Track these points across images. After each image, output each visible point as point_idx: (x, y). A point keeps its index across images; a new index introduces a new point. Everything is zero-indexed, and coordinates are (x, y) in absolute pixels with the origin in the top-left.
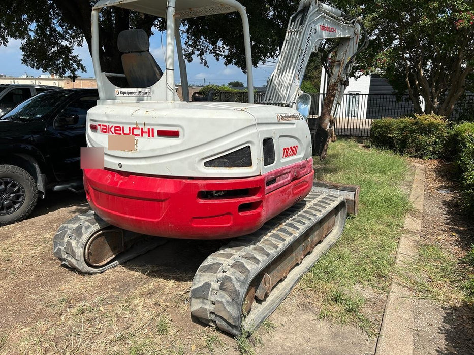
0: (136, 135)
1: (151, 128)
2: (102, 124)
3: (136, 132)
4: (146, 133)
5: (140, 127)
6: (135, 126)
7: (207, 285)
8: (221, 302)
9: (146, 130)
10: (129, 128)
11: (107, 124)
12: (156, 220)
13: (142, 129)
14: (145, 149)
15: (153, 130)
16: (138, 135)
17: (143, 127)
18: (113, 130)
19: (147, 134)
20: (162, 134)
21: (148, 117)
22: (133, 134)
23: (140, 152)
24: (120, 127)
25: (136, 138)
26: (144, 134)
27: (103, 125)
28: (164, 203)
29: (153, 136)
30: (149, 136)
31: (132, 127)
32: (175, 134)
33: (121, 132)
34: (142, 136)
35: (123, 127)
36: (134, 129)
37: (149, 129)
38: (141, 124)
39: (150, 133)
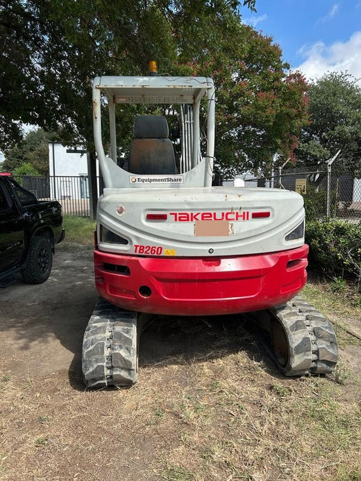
0: (230, 220)
1: (246, 211)
2: (178, 212)
3: (229, 216)
4: (241, 216)
5: (235, 211)
6: (230, 211)
7: (306, 340)
8: (324, 348)
9: (241, 213)
10: (223, 214)
11: (189, 213)
12: (253, 296)
13: (237, 213)
14: (242, 231)
15: (248, 213)
16: (233, 219)
17: (238, 211)
18: (199, 217)
19: (242, 218)
20: (256, 216)
21: (243, 202)
22: (227, 219)
23: (236, 234)
24: (210, 214)
25: (230, 222)
26: (239, 218)
27: (179, 214)
28: (261, 278)
29: (248, 219)
30: (244, 219)
31: (225, 212)
32: (266, 215)
33: (212, 218)
34: (237, 219)
35: (215, 214)
36: (227, 214)
37: (244, 213)
38: (236, 209)
39: (245, 216)
